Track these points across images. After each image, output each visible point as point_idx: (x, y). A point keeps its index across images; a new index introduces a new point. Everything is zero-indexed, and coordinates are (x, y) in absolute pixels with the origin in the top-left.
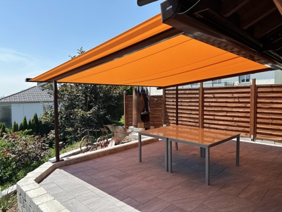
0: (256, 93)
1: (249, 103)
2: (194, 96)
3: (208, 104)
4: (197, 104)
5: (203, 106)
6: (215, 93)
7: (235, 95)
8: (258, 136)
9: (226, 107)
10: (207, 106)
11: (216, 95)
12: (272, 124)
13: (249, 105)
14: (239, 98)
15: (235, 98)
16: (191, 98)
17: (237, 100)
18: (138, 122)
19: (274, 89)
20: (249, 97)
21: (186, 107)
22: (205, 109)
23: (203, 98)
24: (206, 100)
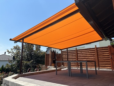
0: (97, 50)
1: (95, 54)
2: (74, 53)
3: (79, 56)
4: (75, 56)
5: (78, 57)
6: (82, 51)
7: (89, 52)
8: (100, 67)
9: (86, 56)
10: (79, 57)
11: (82, 52)
12: (105, 62)
13: (95, 55)
14: (91, 53)
15: (89, 53)
16: (72, 54)
17: (90, 54)
18: (51, 63)
19: (103, 49)
20: (95, 52)
21: (71, 58)
22: (78, 58)
23: (77, 54)
24: (78, 54)
